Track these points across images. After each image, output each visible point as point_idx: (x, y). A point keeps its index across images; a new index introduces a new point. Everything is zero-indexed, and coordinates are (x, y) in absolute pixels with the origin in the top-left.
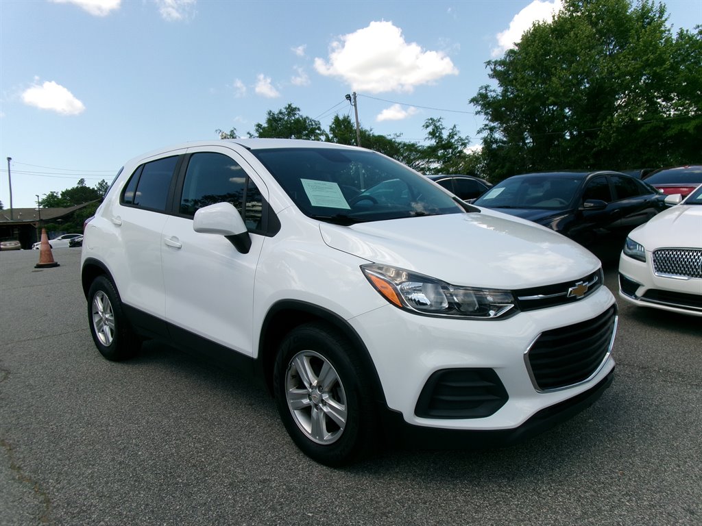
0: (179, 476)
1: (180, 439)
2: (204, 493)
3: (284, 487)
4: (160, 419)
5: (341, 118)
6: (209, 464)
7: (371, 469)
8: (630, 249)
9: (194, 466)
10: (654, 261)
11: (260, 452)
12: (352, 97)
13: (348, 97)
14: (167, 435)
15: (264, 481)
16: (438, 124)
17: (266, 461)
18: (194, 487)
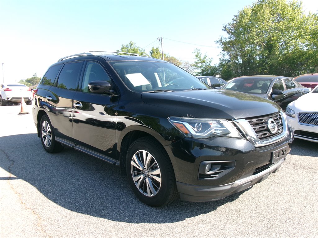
0: (95, 208)
1: (94, 192)
2: (107, 215)
3: (142, 213)
4: (84, 183)
5: (155, 48)
6: (108, 203)
7: (178, 206)
8: (288, 112)
9: (101, 204)
10: (299, 118)
11: (129, 198)
12: (160, 39)
13: (158, 39)
14: (88, 190)
15: (133, 211)
16: (199, 52)
17: (132, 202)
18: (102, 213)
